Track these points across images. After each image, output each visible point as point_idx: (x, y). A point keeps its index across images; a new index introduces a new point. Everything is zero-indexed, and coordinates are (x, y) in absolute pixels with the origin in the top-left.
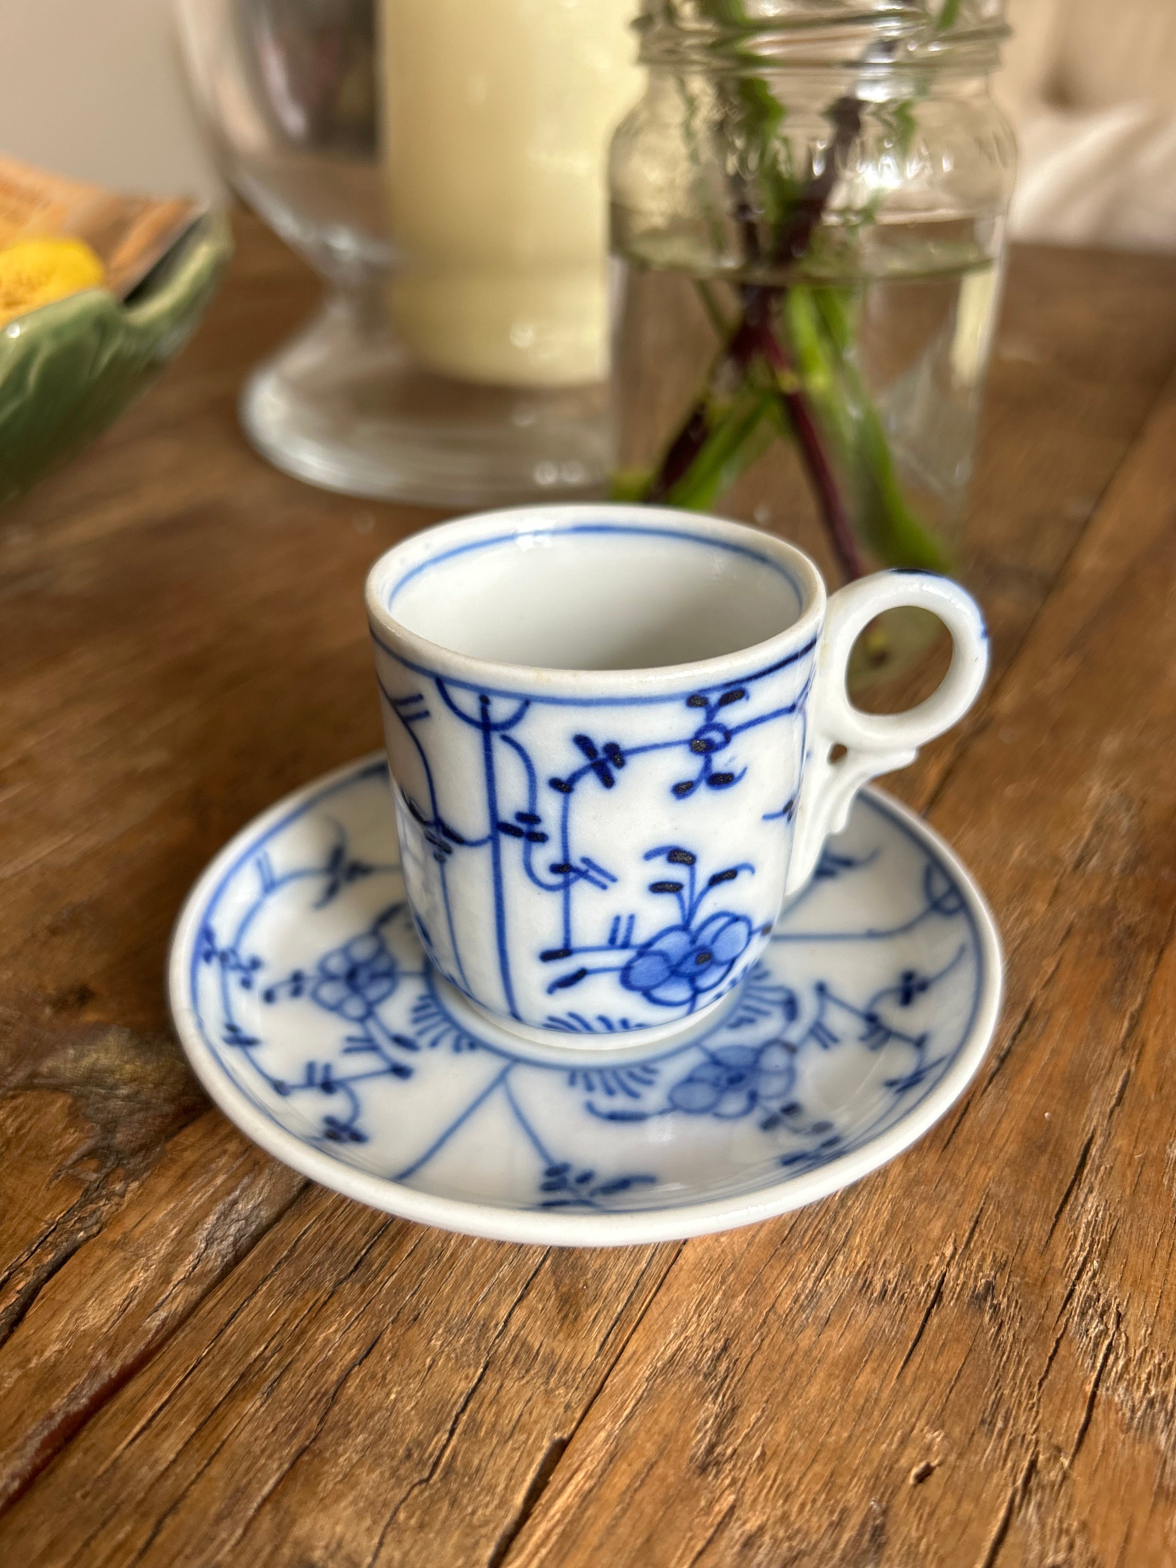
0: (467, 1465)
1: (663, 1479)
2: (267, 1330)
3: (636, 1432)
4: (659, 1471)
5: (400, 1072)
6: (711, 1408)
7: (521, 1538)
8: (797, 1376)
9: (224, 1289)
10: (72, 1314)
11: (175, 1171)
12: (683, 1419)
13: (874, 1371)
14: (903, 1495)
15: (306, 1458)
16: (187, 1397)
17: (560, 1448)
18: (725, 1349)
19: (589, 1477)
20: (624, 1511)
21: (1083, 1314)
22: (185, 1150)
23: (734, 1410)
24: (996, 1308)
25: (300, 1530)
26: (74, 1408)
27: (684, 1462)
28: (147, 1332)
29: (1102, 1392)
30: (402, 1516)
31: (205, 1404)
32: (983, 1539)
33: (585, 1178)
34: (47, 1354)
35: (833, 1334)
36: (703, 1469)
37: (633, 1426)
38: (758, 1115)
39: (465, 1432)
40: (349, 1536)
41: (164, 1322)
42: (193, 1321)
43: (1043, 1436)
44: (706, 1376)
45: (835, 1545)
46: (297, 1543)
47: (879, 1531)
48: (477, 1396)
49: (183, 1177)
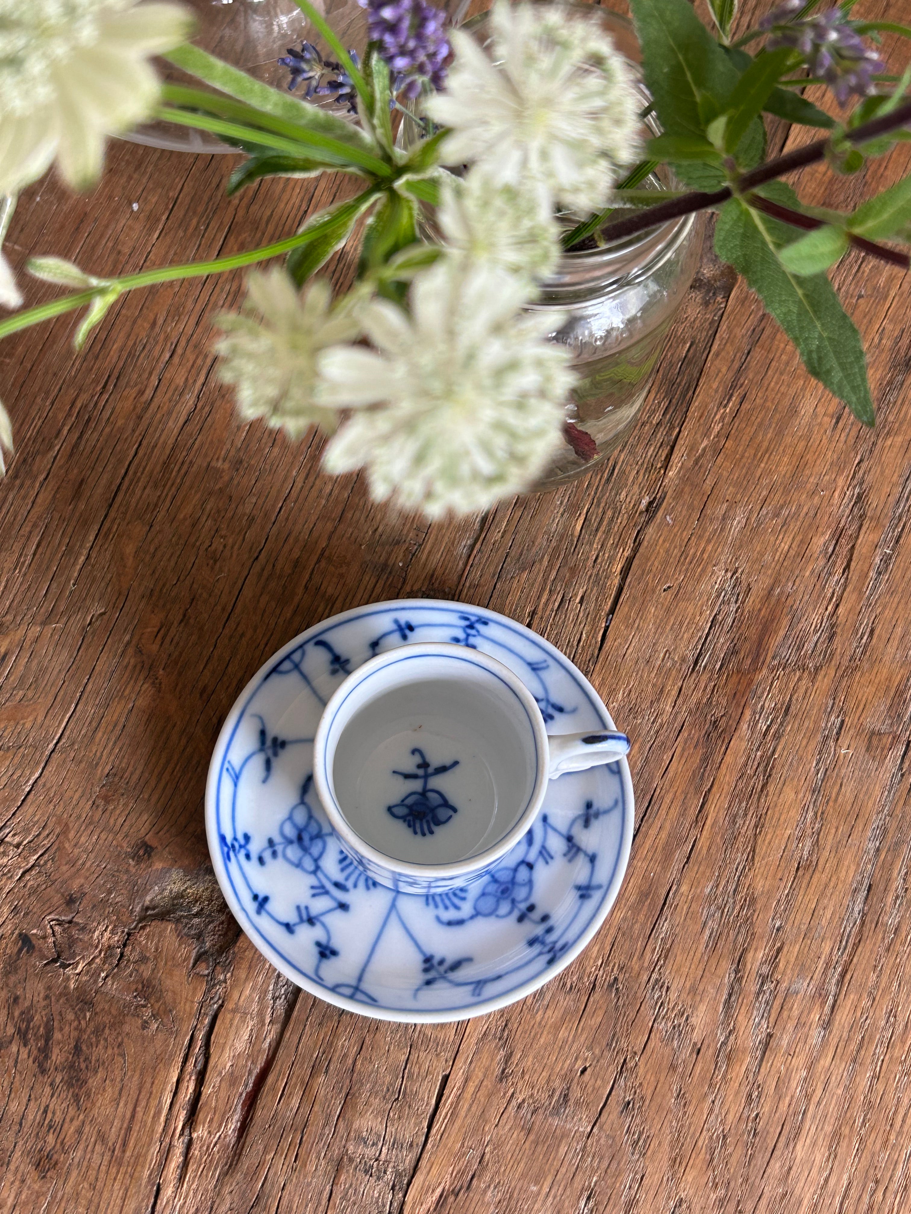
0: (412, 1091)
1: (487, 1086)
2: (317, 1044)
3: (474, 1068)
4: (485, 1083)
5: (343, 907)
6: (502, 1053)
7: (437, 1116)
8: (536, 1034)
9: (291, 1026)
10: (230, 1048)
11: (245, 965)
12: (492, 1060)
13: (566, 1028)
14: (576, 1080)
15: (349, 1097)
16: (294, 1079)
17: (446, 1079)
18: (506, 1025)
19: (458, 1089)
20: (473, 1101)
21: (653, 988)
22: (245, 951)
23: (511, 1053)
24: (617, 989)
25: (356, 1125)
26: (249, 1089)
27: (494, 1078)
28: (265, 1050)
29: (656, 1025)
30: (391, 1114)
31: (302, 1082)
32: (603, 1094)
33: (441, 962)
34: (227, 1068)
35: (549, 1012)
36: (501, 1080)
37: (473, 1065)
38: (516, 914)
39: (408, 1077)
40: (374, 1125)
41: (270, 1043)
42: (283, 1044)
43: (630, 1048)
44: (499, 1039)
45: (550, 1103)
46: (355, 1131)
47: (566, 1096)
48: (410, 1062)
49: (250, 967)
